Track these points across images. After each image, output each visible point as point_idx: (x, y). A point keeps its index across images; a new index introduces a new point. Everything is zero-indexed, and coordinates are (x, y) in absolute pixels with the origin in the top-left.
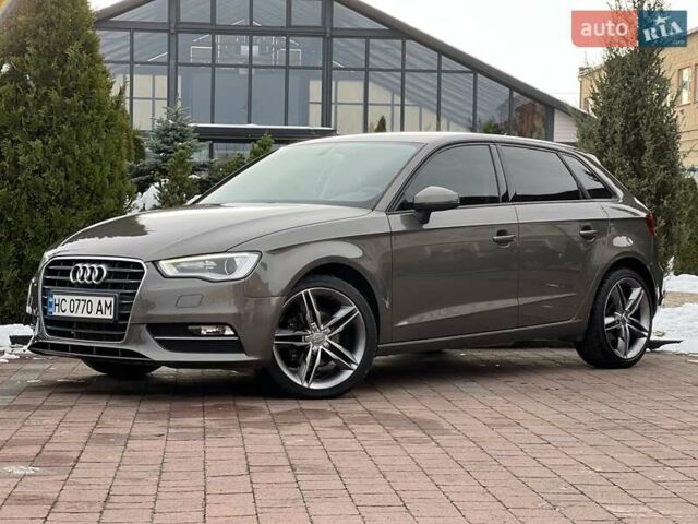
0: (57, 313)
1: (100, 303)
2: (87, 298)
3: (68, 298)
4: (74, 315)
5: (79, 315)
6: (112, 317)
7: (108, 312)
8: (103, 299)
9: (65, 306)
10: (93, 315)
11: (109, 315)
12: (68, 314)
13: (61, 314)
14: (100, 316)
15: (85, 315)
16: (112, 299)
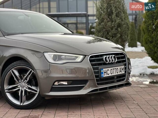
0: (105, 76)
1: (120, 69)
2: (116, 68)
3: (110, 69)
4: (112, 75)
5: (114, 74)
6: (124, 73)
7: (123, 71)
8: (121, 67)
9: (109, 72)
10: (119, 73)
11: (123, 72)
12: (110, 75)
13: (107, 75)
14: (121, 73)
15: (116, 74)
16: (124, 66)
